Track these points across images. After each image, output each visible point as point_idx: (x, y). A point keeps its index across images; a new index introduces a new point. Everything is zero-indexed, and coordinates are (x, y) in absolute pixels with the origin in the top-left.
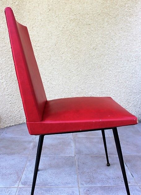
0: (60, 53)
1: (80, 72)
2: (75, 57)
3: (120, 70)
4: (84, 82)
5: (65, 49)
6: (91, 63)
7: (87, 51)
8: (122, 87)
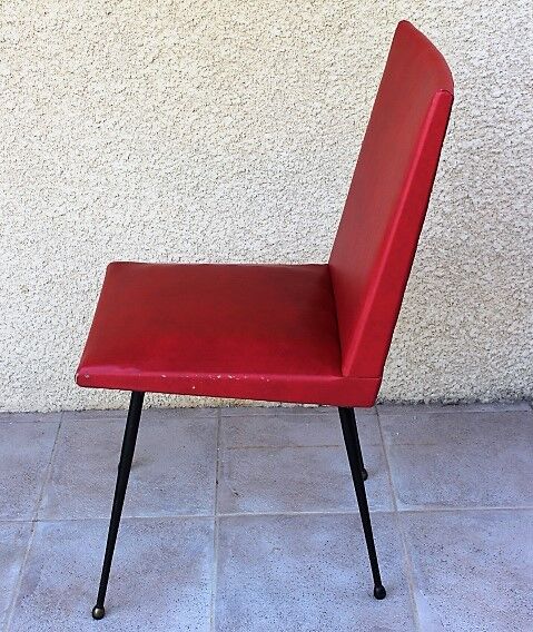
0: (140, 56)
1: (253, 157)
2: (223, 75)
3: (478, 142)
4: (279, 208)
5: (165, 33)
6: (317, 105)
7: (289, 41)
8: (487, 226)
